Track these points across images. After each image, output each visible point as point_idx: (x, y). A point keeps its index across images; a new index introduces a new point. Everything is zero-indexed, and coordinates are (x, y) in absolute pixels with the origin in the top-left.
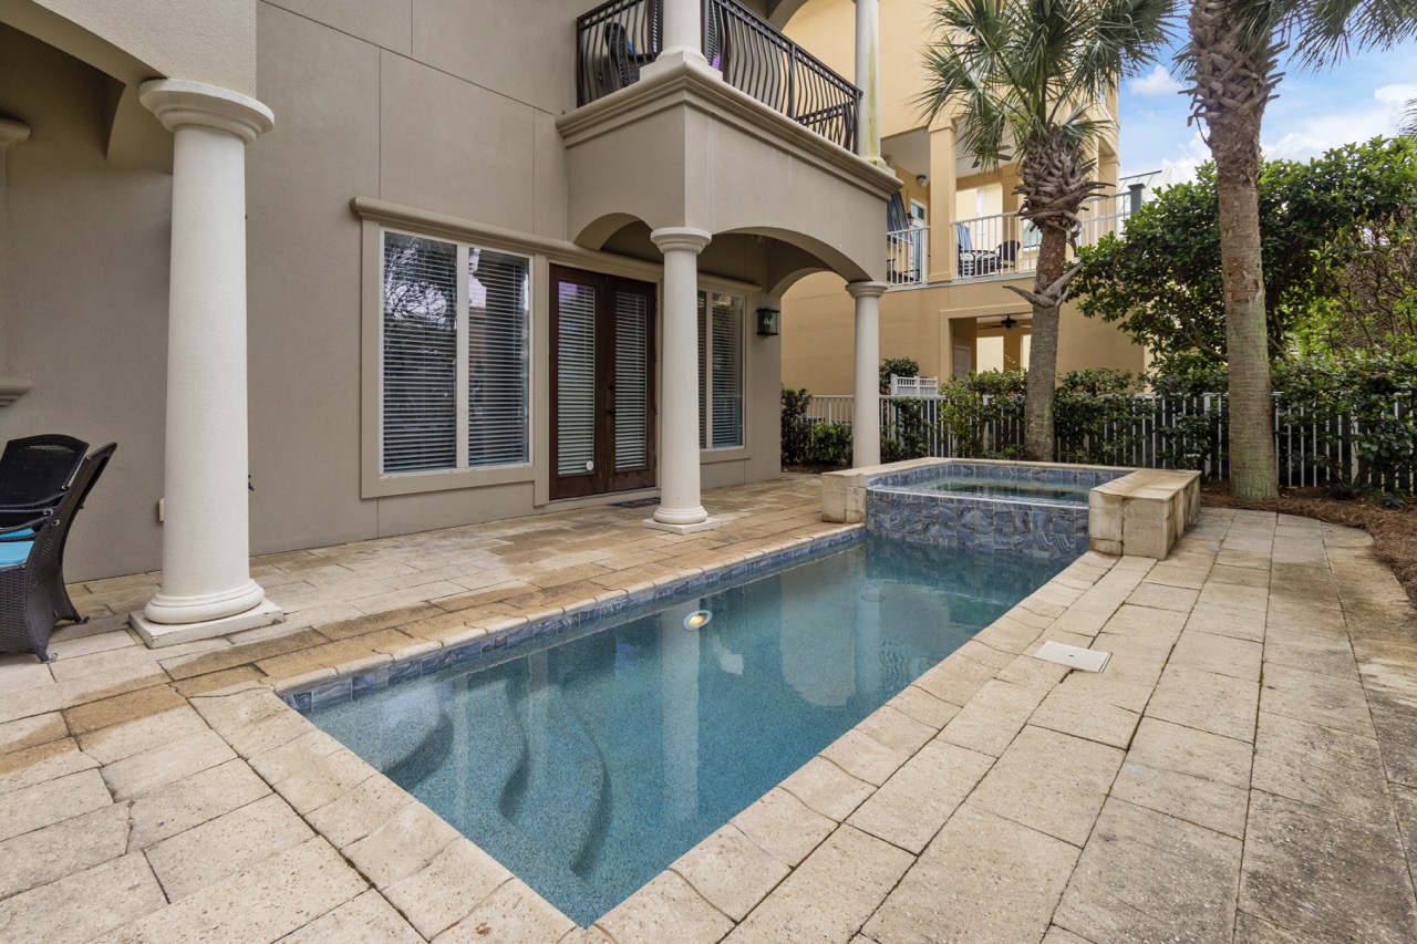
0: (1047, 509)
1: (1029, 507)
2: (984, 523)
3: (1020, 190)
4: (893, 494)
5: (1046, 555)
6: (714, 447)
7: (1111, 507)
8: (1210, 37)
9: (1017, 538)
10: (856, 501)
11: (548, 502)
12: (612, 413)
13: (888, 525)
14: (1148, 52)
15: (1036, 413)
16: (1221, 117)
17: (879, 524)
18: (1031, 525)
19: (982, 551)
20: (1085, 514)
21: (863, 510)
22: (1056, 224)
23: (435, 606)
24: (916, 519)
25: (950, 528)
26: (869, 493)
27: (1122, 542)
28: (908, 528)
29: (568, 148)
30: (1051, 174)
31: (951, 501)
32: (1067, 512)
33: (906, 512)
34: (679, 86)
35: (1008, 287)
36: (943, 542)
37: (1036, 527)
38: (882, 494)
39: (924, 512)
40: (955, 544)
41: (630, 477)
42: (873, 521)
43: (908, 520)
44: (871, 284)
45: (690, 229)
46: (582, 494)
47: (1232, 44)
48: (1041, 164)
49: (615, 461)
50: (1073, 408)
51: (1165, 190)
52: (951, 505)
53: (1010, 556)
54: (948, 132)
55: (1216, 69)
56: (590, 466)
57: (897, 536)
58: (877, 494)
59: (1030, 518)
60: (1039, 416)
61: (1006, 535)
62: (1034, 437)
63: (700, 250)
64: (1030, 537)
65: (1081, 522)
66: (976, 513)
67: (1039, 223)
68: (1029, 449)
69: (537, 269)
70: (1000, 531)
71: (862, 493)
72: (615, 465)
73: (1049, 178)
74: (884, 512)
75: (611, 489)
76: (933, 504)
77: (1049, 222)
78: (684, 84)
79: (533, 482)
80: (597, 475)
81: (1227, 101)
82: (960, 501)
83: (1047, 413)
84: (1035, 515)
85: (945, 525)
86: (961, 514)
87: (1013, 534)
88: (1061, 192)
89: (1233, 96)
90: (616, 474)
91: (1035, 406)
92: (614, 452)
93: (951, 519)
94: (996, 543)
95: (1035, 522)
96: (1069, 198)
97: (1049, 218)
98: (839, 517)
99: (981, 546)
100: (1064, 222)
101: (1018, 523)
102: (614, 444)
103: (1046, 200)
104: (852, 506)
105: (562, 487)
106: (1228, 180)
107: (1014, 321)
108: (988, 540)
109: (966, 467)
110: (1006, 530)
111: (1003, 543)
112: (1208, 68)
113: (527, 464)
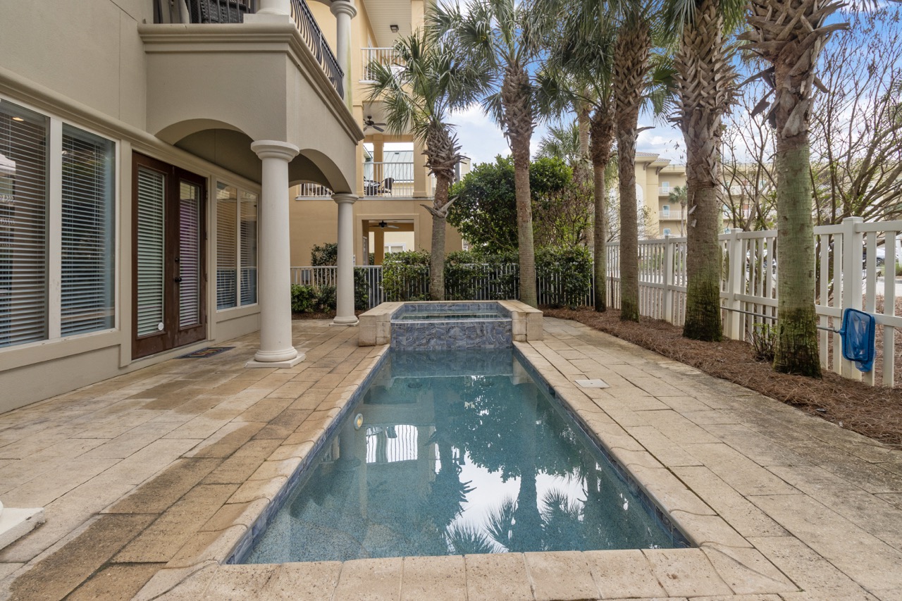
0: (492, 323)
1: (484, 323)
2: (461, 334)
3: (425, 152)
4: (408, 324)
5: (492, 346)
6: (241, 305)
7: (521, 318)
8: (513, 99)
9: (478, 340)
10: (384, 331)
11: (130, 361)
12: (178, 281)
13: (404, 343)
14: (476, 96)
15: (437, 274)
16: (517, 136)
17: (399, 343)
18: (485, 332)
19: (460, 349)
20: (511, 323)
21: (389, 336)
22: (445, 174)
23: (197, 459)
24: (423, 337)
25: (442, 340)
26: (392, 324)
27: (526, 335)
28: (417, 343)
29: (147, 52)
30: (443, 147)
31: (443, 324)
32: (502, 323)
33: (416, 334)
34: (284, 39)
35: (423, 205)
36: (438, 348)
37: (487, 332)
38: (401, 325)
39: (427, 333)
40: (445, 348)
41: (189, 333)
42: (395, 342)
43: (417, 338)
44: (351, 195)
45: (289, 144)
46: (157, 351)
47: (521, 104)
48: (439, 142)
49: (179, 321)
50: (455, 272)
51: (478, 165)
52: (442, 326)
53: (474, 350)
54: (360, 109)
55: (515, 114)
56: (161, 326)
57: (410, 349)
58: (397, 325)
59: (485, 328)
60: (438, 277)
61: (472, 339)
62: (436, 288)
63: (291, 159)
64: (485, 338)
65: (508, 327)
66: (457, 329)
67: (437, 173)
68: (434, 294)
69: (123, 153)
70: (469, 337)
71: (388, 326)
72: (179, 324)
73: (443, 149)
74: (403, 335)
75: (176, 345)
76: (432, 327)
77: (443, 173)
78: (289, 39)
79: (119, 345)
80: (167, 334)
81: (520, 130)
82: (447, 323)
83: (442, 274)
84: (487, 327)
85: (439, 338)
86: (448, 331)
87: (476, 338)
88: (449, 158)
89: (522, 128)
90: (180, 332)
91: (436, 271)
92: (178, 313)
93: (443, 334)
94: (467, 344)
95: (487, 330)
96: (452, 161)
97: (443, 170)
98: (372, 342)
99: (459, 347)
100: (450, 174)
101: (479, 332)
102: (179, 307)
103: (442, 161)
104: (380, 334)
105: (141, 347)
106: (520, 165)
107: (386, 224)
108: (462, 343)
109: (412, 306)
110: (472, 336)
111: (471, 344)
112: (512, 113)
113: (113, 330)
